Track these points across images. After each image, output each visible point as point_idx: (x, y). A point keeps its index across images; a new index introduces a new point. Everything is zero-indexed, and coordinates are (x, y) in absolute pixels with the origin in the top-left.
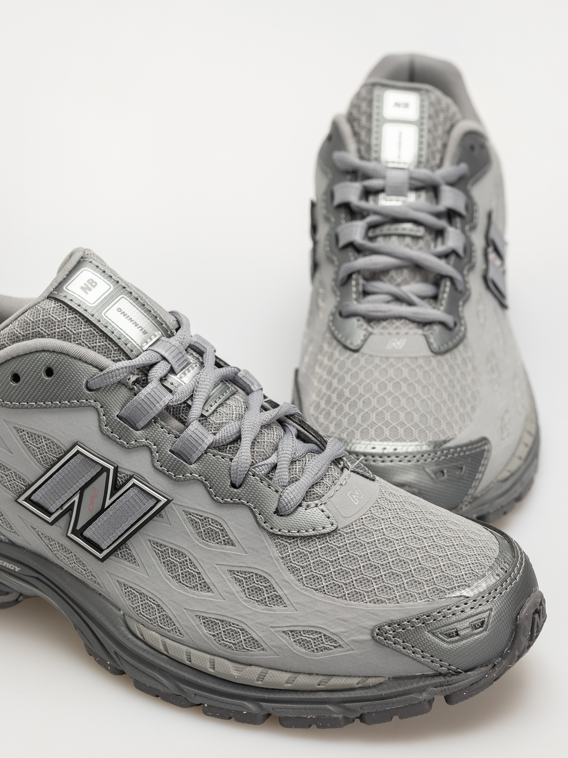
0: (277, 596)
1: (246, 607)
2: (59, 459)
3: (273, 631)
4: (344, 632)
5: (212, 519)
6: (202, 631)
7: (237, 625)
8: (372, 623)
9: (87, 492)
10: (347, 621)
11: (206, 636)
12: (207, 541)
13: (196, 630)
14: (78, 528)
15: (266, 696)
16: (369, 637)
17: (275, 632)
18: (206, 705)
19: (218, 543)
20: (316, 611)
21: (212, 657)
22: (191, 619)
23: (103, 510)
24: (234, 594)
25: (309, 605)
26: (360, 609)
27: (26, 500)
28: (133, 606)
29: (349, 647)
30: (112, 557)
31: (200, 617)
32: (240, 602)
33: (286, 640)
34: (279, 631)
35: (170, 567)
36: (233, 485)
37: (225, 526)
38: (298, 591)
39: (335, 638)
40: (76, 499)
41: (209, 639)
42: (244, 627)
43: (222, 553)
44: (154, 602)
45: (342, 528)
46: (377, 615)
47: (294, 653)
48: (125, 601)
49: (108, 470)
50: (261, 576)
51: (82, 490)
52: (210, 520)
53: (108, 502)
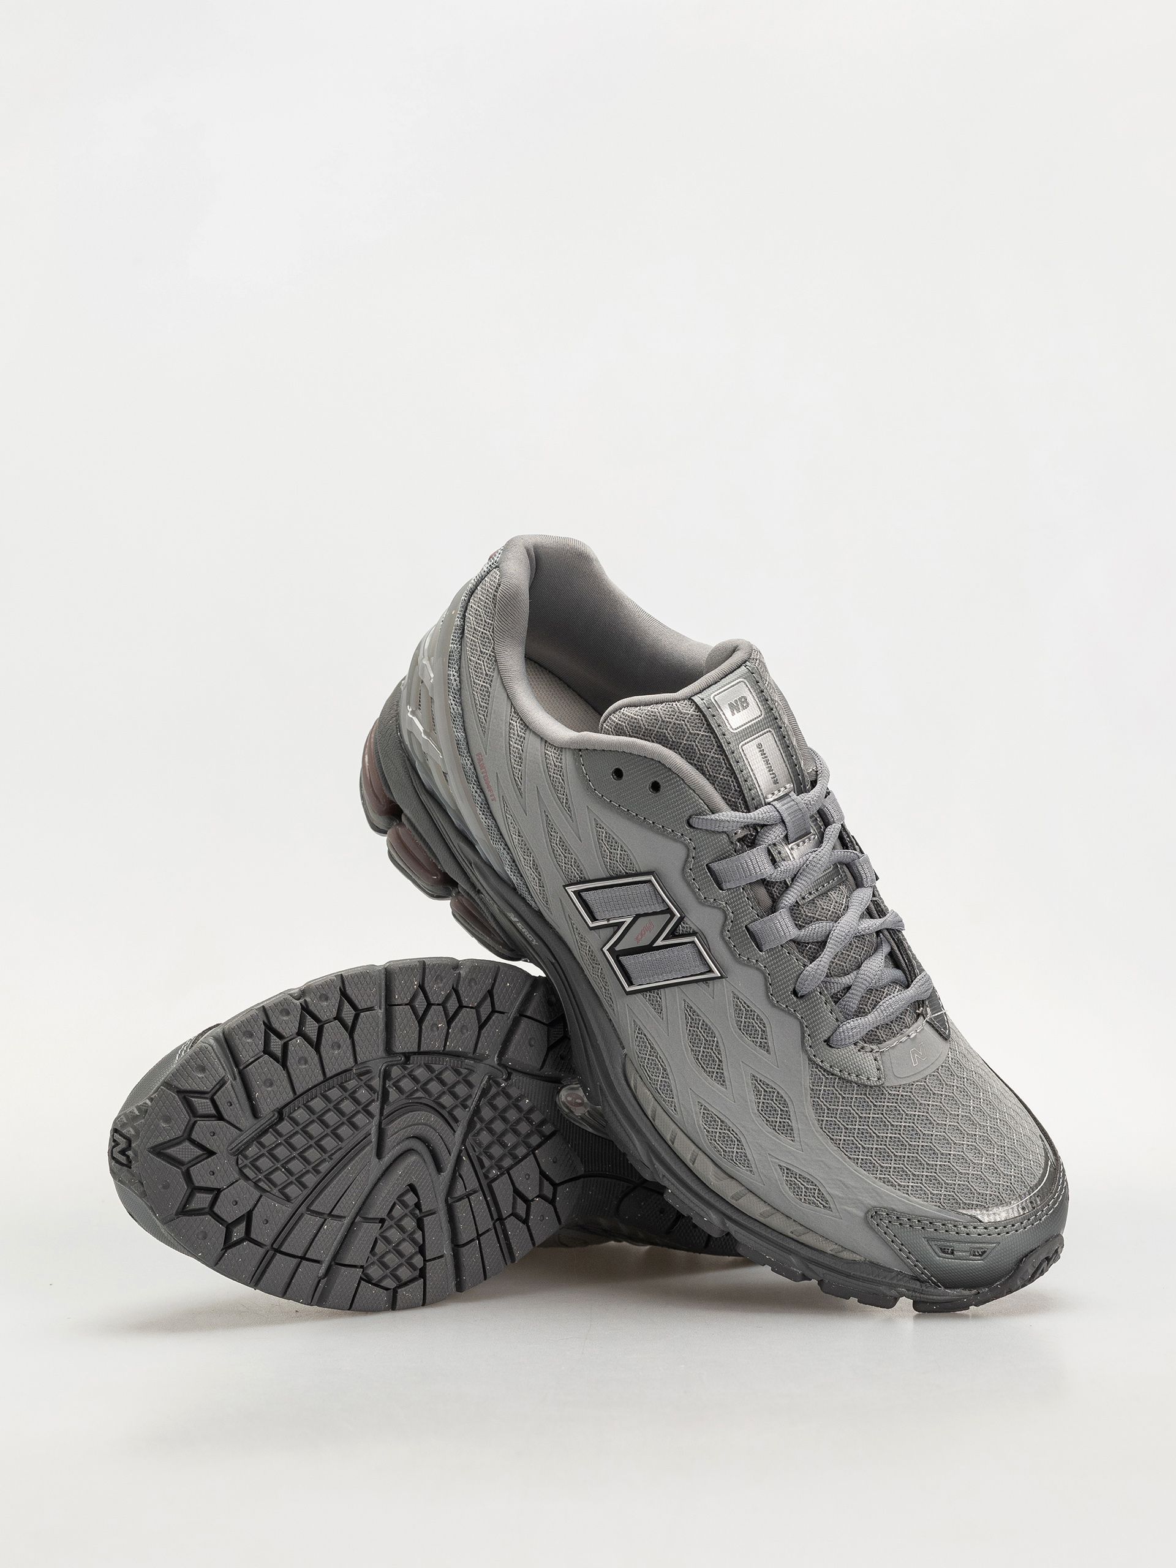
0: (789, 1126)
1: (753, 1121)
2: (628, 875)
3: (769, 1159)
4: (840, 1197)
5: (758, 1015)
6: (698, 1121)
7: (736, 1134)
8: (871, 1202)
9: (640, 920)
10: (848, 1188)
11: (700, 1128)
12: (743, 1034)
13: (692, 1116)
14: (617, 948)
15: (735, 1216)
16: (862, 1214)
17: (771, 1161)
18: (670, 1191)
19: (753, 1041)
20: (822, 1161)
21: (697, 1150)
22: (692, 1103)
23: (649, 948)
24: (747, 1102)
25: (817, 1151)
26: (866, 1182)
27: (574, 892)
28: (640, 1055)
29: (838, 1214)
30: (640, 995)
31: (702, 1106)
32: (749, 1113)
33: (779, 1175)
34: (775, 1163)
35: (694, 1040)
36: (795, 993)
37: (768, 1029)
38: (813, 1131)
39: (828, 1198)
40: (629, 920)
41: (702, 1131)
42: (743, 1139)
43: (753, 1053)
44: (662, 1063)
45: (887, 1087)
46: (881, 1197)
47: (781, 1192)
48: (633, 1045)
49: (673, 915)
50: (782, 1097)
51: (637, 917)
52: (756, 1014)
53: (659, 943)
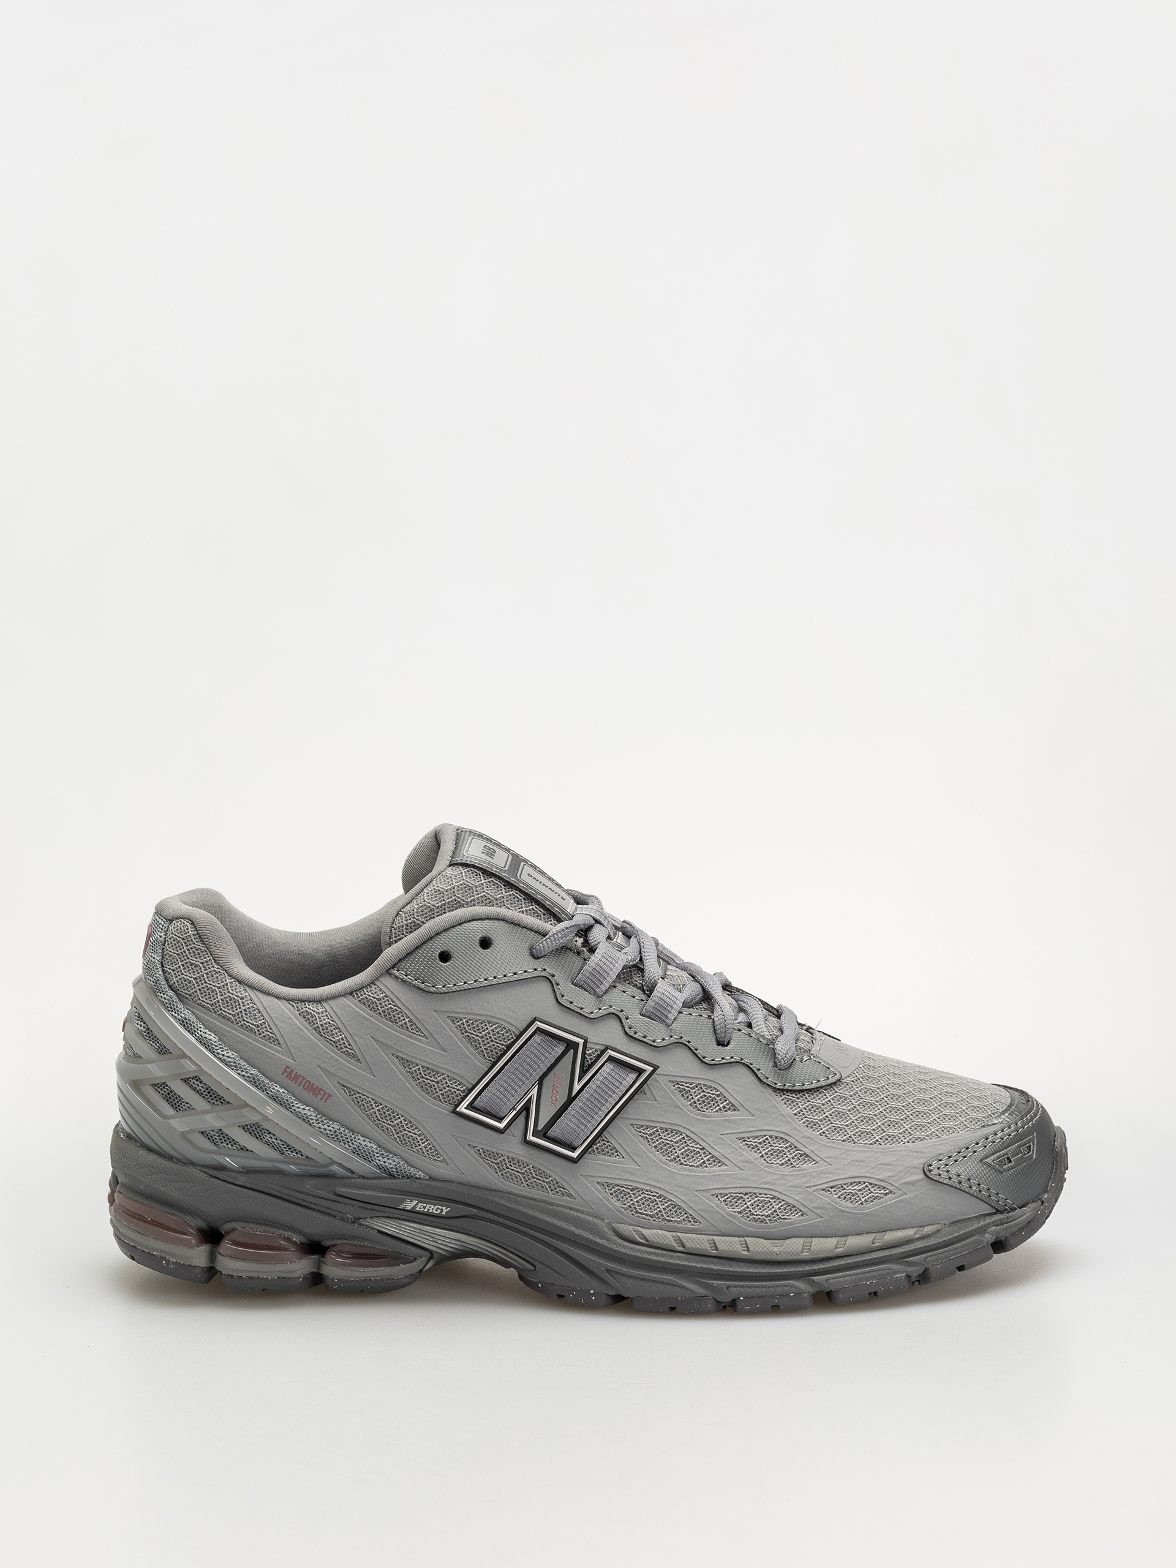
0: (802, 1155)
1: (771, 1173)
2: (509, 1047)
3: (810, 1190)
4: (892, 1177)
5: (705, 1085)
6: (724, 1210)
7: (766, 1195)
8: (920, 1162)
9: (547, 1082)
10: (891, 1165)
11: (730, 1215)
12: (704, 1111)
13: (716, 1211)
14: (540, 1128)
15: (816, 1267)
16: (922, 1176)
17: (814, 1191)
18: (742, 1298)
19: (717, 1111)
20: (853, 1161)
21: (741, 1239)
22: (707, 1201)
23: (571, 1100)
24: (752, 1162)
25: (841, 1156)
26: (901, 1151)
27: (471, 1106)
28: (625, 1206)
29: (901, 1192)
30: (587, 1155)
31: (717, 1196)
32: (762, 1169)
33: (829, 1198)
34: (817, 1190)
35: (664, 1148)
36: (719, 1044)
37: (722, 1090)
38: (824, 1144)
39: (884, 1184)
40: (535, 1091)
41: (734, 1217)
42: (775, 1194)
43: (725, 1120)
44: (652, 1194)
45: (846, 1078)
46: (922, 1152)
47: (841, 1210)
48: (611, 1204)
49: (575, 1046)
50: (777, 1138)
51: (541, 1081)
52: (702, 1086)
53: (577, 1087)
